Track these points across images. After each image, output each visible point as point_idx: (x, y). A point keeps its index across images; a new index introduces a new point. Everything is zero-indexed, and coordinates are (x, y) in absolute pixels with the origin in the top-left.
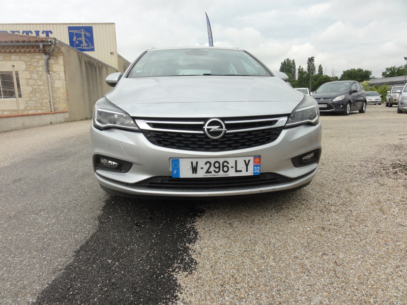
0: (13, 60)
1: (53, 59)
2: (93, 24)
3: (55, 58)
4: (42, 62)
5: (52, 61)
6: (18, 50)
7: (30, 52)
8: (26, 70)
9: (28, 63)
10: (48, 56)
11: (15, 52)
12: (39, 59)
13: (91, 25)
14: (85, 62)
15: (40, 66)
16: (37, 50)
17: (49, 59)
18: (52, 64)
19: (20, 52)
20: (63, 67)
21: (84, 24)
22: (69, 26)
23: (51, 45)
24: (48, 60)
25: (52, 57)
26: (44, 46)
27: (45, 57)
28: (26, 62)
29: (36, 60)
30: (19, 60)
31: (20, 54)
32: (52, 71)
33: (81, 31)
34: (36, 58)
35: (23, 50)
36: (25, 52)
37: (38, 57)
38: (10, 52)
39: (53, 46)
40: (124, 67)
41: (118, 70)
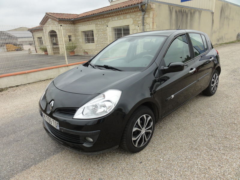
0: (128, 18)
1: (147, 14)
3: (148, 13)
4: (141, 18)
5: (146, 16)
6: (129, 11)
7: (135, 12)
8: (133, 24)
9: (134, 19)
10: (144, 12)
11: (128, 13)
12: (140, 16)
14: (176, 12)
15: (140, 20)
16: (139, 9)
17: (145, 14)
18: (147, 18)
19: (130, 12)
20: (152, 20)
23: (145, 4)
24: (144, 16)
25: (146, 13)
26: (141, 6)
27: (142, 13)
28: (133, 18)
29: (138, 16)
30: (131, 17)
31: (131, 14)
32: (146, 23)
34: (138, 15)
35: (131, 11)
36: (133, 12)
37: (139, 14)
38: (126, 13)
39: (146, 5)
40: (222, 8)
41: (214, 12)
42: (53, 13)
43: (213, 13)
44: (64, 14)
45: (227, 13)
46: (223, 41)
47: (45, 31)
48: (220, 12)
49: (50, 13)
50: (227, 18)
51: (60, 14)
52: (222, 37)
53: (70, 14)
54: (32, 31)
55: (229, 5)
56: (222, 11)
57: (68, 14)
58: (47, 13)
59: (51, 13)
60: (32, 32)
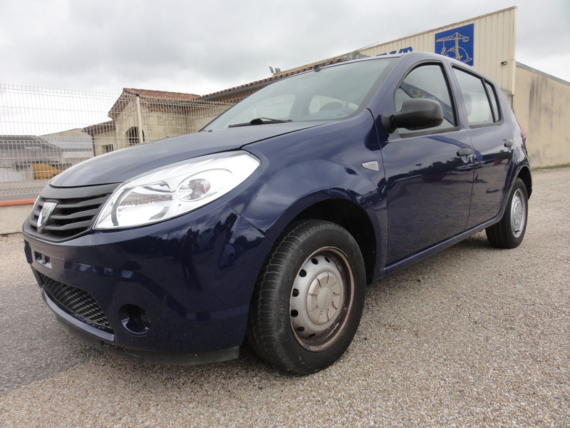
2: (475, 19)
13: (471, 23)
21: (461, 23)
22: (436, 32)
33: (455, 36)
40: (533, 86)
41: (513, 93)
42: (141, 90)
43: (512, 96)
44: (165, 92)
45: (545, 98)
46: (542, 163)
47: (120, 130)
48: (529, 94)
49: (132, 89)
50: (546, 109)
51: (157, 91)
52: (538, 153)
53: (179, 93)
54: (93, 131)
55: (549, 80)
56: (534, 92)
57: (174, 93)
58: (125, 90)
59: (135, 90)
60: (92, 135)
